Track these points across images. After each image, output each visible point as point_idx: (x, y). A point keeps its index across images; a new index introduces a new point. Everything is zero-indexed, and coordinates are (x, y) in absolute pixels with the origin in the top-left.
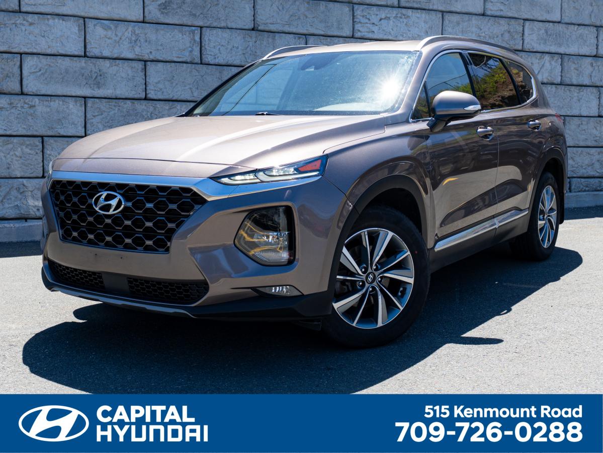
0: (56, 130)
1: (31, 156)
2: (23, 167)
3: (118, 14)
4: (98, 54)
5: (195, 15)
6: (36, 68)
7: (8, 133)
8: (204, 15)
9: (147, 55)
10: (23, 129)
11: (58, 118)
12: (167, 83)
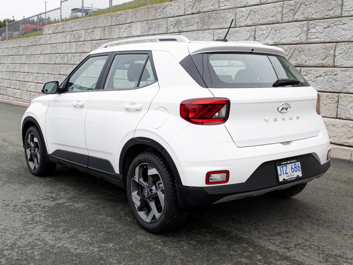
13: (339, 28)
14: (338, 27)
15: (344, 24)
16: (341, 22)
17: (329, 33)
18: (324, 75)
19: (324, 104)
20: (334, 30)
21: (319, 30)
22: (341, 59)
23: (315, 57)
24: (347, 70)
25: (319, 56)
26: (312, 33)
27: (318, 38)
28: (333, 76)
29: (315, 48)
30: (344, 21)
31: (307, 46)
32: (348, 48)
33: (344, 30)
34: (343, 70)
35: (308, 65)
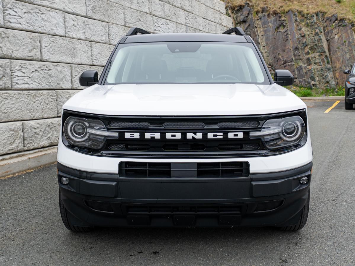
0: (61, 85)
1: (52, 103)
2: (49, 111)
3: (77, 11)
4: (71, 36)
5: (104, 15)
6: (47, 44)
7: (40, 87)
8: (108, 15)
9: (90, 38)
10: (46, 85)
11: (62, 77)
12: (100, 55)
13: (39, 17)
14: (38, 15)
15: (43, 14)
16: (39, 10)
17: (30, 21)
18: (39, 70)
19: (46, 104)
20: (34, 17)
21: (19, 14)
22: (48, 52)
23: (22, 47)
24: (58, 64)
25: (27, 46)
26: (11, 15)
27: (20, 23)
28: (48, 72)
29: (21, 35)
30: (42, 10)
31: (11, 32)
32: (52, 42)
33: (44, 20)
34: (55, 65)
35: (17, 56)
